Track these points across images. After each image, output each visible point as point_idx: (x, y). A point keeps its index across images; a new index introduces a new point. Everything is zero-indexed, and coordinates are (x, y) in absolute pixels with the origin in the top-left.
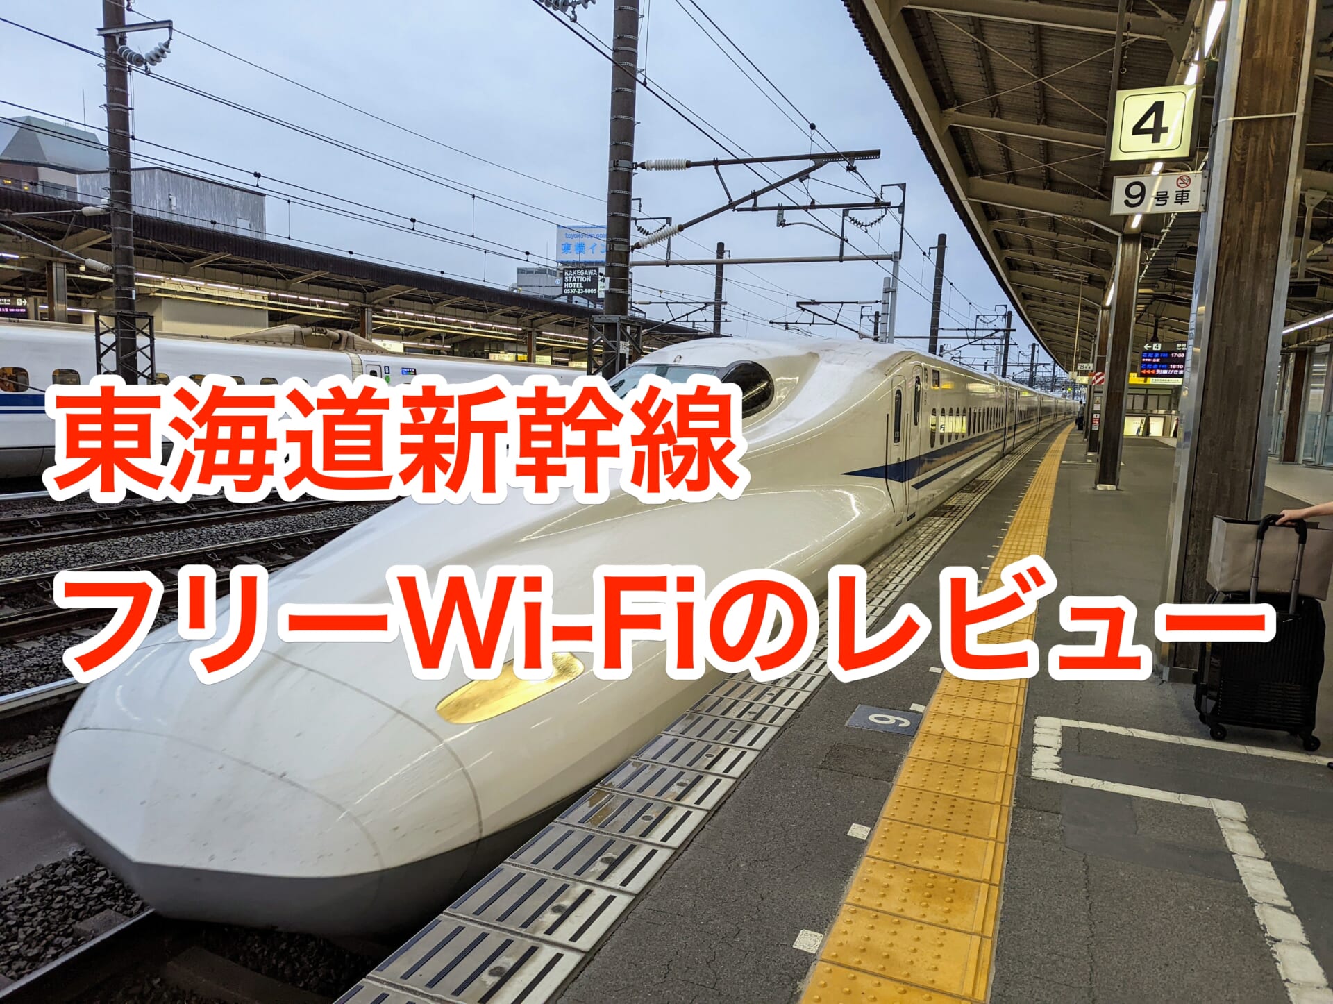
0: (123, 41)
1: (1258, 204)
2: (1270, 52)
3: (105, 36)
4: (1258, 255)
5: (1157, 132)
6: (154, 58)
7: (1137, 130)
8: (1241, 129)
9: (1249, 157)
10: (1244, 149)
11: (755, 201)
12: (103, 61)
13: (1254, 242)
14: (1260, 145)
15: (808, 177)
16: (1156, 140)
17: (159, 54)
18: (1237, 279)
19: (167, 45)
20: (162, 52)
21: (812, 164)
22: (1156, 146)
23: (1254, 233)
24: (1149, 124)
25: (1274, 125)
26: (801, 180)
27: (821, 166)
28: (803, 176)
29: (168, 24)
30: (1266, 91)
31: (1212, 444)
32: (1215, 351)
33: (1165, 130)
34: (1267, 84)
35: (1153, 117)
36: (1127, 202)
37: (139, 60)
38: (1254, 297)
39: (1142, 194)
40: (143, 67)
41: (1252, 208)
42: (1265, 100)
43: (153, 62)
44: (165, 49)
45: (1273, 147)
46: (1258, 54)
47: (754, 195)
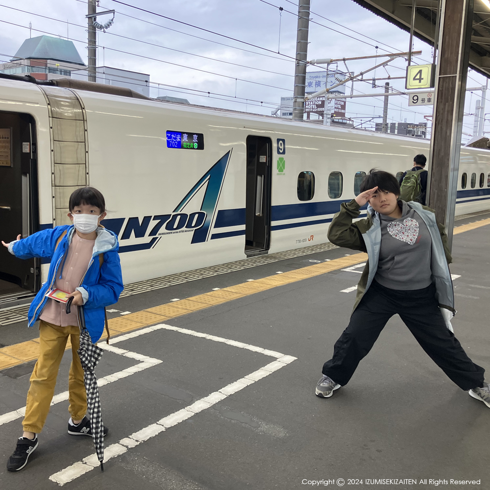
0: (95, 19)
1: (447, 103)
2: (449, 55)
3: (88, 18)
4: (447, 120)
5: (420, 79)
6: (107, 26)
7: (414, 79)
8: (441, 80)
9: (444, 88)
10: (443, 86)
11: (362, 76)
12: (87, 29)
13: (446, 116)
14: (447, 85)
15: (387, 65)
16: (420, 82)
17: (109, 24)
18: (441, 127)
19: (112, 20)
20: (110, 23)
21: (388, 58)
22: (420, 84)
23: (446, 113)
24: (418, 77)
25: (451, 78)
26: (384, 66)
27: (393, 59)
28: (385, 64)
29: (113, 11)
30: (448, 68)
31: (435, 181)
32: (435, 150)
33: (423, 79)
34: (449, 65)
35: (419, 74)
36: (413, 102)
37: (101, 27)
38: (446, 133)
39: (417, 99)
40: (103, 30)
41: (445, 105)
42: (448, 71)
43: (106, 28)
44: (111, 22)
45: (451, 86)
46: (446, 56)
47: (362, 74)
